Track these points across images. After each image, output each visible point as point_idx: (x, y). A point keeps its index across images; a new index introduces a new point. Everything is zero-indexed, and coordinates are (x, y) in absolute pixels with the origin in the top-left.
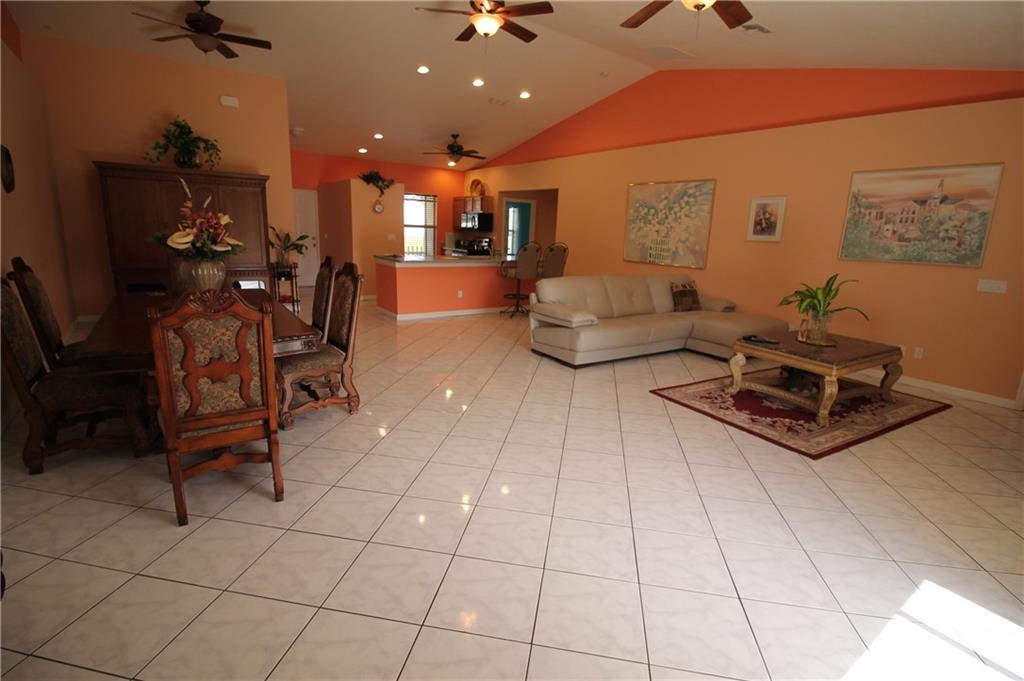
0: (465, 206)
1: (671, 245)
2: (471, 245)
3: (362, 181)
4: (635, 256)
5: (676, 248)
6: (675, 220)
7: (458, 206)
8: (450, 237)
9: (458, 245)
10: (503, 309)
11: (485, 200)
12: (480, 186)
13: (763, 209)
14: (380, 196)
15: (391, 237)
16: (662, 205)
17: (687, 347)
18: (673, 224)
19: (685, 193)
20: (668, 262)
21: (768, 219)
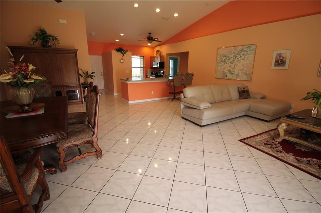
0: (154, 60)
1: (236, 72)
2: (157, 73)
3: (116, 51)
4: (220, 76)
5: (238, 73)
6: (238, 61)
7: (152, 59)
8: (149, 71)
9: (152, 73)
10: (169, 97)
11: (161, 57)
12: (159, 52)
13: (280, 55)
14: (123, 56)
15: (127, 72)
16: (232, 56)
17: (247, 114)
18: (237, 63)
19: (242, 50)
20: (235, 78)
21: (282, 60)
